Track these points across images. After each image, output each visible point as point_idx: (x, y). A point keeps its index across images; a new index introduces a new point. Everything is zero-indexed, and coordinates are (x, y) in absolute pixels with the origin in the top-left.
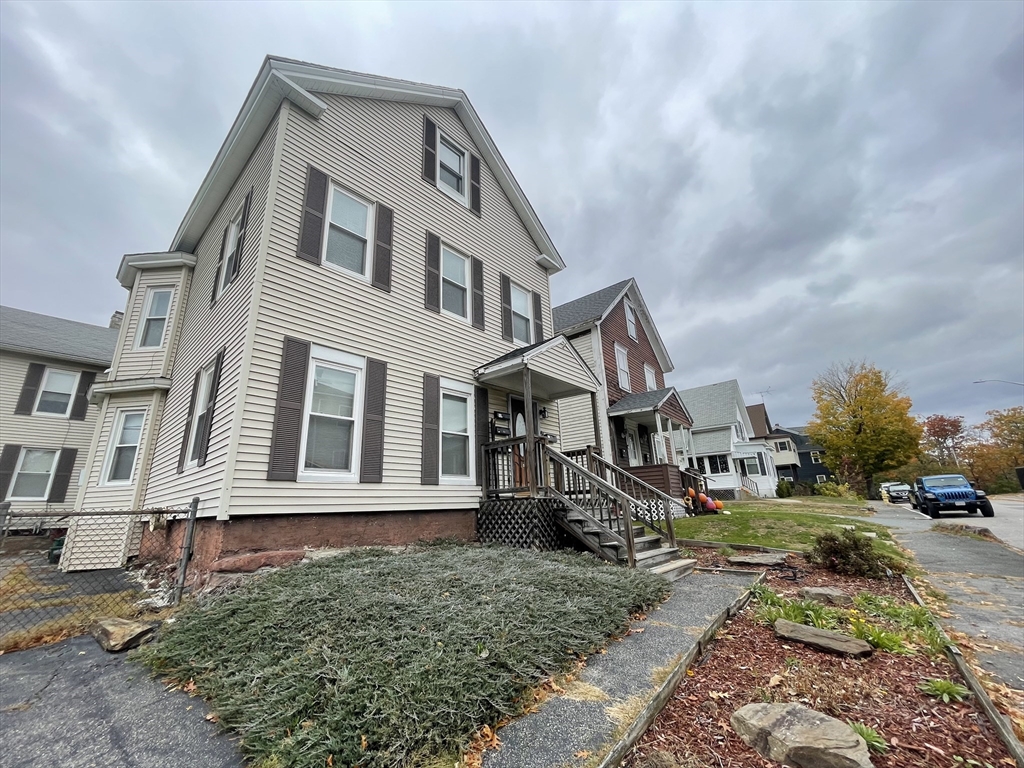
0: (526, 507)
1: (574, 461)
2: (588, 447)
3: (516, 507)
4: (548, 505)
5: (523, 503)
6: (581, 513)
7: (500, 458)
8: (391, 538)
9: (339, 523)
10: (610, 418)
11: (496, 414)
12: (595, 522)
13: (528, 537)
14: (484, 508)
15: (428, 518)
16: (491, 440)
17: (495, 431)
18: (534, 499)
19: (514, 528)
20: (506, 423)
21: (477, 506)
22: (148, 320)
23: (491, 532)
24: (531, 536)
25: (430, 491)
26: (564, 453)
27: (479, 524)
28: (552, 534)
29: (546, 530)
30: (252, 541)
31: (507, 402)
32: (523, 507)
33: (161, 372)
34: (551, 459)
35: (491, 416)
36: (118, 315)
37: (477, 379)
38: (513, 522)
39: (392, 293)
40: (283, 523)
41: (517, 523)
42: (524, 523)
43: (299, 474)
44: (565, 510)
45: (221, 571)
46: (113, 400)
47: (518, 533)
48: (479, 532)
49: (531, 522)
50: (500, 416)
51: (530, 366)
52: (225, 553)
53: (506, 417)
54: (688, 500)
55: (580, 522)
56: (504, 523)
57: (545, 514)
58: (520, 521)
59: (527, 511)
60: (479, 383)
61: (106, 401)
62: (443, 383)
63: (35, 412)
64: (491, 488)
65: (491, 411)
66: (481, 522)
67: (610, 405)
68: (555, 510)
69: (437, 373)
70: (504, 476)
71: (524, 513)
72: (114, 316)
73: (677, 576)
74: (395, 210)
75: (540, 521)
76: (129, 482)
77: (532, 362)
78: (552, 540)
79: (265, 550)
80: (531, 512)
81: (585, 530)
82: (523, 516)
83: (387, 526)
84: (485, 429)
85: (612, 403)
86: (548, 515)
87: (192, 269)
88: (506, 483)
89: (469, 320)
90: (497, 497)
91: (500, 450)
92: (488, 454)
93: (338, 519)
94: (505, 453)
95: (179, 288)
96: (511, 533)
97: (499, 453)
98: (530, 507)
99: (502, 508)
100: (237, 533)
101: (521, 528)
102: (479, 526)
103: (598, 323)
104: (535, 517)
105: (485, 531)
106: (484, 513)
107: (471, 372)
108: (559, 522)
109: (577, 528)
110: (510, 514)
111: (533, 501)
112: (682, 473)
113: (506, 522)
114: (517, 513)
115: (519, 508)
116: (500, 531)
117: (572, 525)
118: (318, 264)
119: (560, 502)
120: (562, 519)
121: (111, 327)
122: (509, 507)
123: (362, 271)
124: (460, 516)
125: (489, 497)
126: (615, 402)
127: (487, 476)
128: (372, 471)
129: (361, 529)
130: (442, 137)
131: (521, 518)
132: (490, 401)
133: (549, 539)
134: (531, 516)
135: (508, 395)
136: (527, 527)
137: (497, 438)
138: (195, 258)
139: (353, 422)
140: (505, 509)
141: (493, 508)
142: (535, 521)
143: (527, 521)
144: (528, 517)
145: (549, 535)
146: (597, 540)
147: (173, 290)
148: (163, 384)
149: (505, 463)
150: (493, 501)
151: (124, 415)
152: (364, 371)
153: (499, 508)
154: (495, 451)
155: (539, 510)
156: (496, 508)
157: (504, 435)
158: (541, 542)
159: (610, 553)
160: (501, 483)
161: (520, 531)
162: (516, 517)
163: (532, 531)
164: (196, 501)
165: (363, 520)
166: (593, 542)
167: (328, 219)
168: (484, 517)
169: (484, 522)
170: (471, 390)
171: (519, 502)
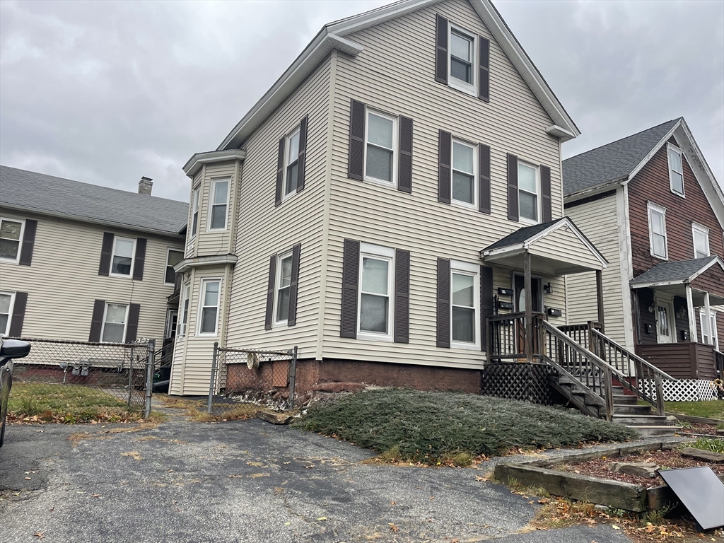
0: (523, 371)
1: (568, 336)
2: (589, 322)
3: (514, 370)
4: (542, 370)
5: (520, 367)
6: (570, 377)
7: (502, 329)
8: (416, 384)
9: (381, 369)
10: (633, 290)
11: (499, 290)
12: (581, 385)
13: (524, 394)
14: (488, 370)
15: (441, 373)
16: (495, 314)
17: (499, 305)
18: (530, 364)
19: (513, 386)
20: (509, 298)
21: (482, 368)
22: (214, 206)
23: (494, 390)
24: (526, 393)
25: (443, 352)
26: (558, 328)
27: (483, 382)
28: (545, 394)
29: (539, 390)
30: (334, 375)
31: (511, 278)
32: (520, 370)
33: (228, 249)
34: (547, 332)
35: (495, 293)
36: (145, 181)
37: (482, 259)
38: (512, 381)
39: (413, 194)
40: (350, 366)
41: (515, 382)
42: (521, 383)
43: (358, 334)
44: (558, 375)
45: (322, 390)
46: (197, 272)
47: (516, 390)
48: (483, 389)
49: (527, 382)
50: (504, 292)
51: (530, 251)
52: (321, 380)
53: (510, 292)
54: (719, 382)
55: (569, 385)
56: (504, 383)
57: (539, 377)
58: (518, 381)
59: (523, 373)
60: (485, 262)
61: (193, 272)
62: (453, 264)
63: (111, 274)
64: (494, 354)
65: (495, 287)
66: (485, 381)
67: (635, 276)
68: (549, 375)
69: (448, 257)
70: (505, 344)
71: (521, 375)
72: (142, 182)
73: (652, 434)
74: (414, 119)
75: (534, 382)
76: (215, 334)
77: (532, 247)
78: (545, 398)
79: (340, 381)
80: (527, 374)
81: (574, 391)
82: (520, 377)
83: (412, 375)
84: (489, 303)
85: (637, 273)
86: (542, 378)
87: (242, 162)
88: (507, 351)
89: (476, 206)
90: (500, 360)
91: (502, 322)
92: (492, 326)
93: (381, 366)
94: (507, 325)
95: (235, 179)
96: (510, 390)
97: (502, 324)
98: (526, 370)
99: (503, 370)
100: (326, 369)
101: (519, 386)
102: (483, 384)
103: (625, 183)
104: (530, 378)
105: (488, 388)
106: (488, 374)
107: (477, 254)
108: (552, 384)
109: (566, 390)
110: (510, 375)
111: (528, 366)
112: (717, 353)
113: (506, 381)
114: (515, 375)
115: (517, 371)
116: (501, 389)
117: (563, 387)
118: (361, 180)
119: (554, 369)
120: (555, 383)
121: (140, 192)
122: (509, 370)
123: (390, 179)
124: (467, 375)
125: (492, 361)
126: (642, 272)
127: (490, 343)
128: (402, 335)
129: (395, 375)
130: (452, 29)
131: (518, 379)
132: (495, 278)
133: (543, 397)
134: (526, 377)
135: (512, 272)
136: (523, 386)
137: (501, 312)
138: (244, 153)
139: (388, 298)
140: (506, 371)
141: (495, 370)
142: (530, 381)
143: (524, 381)
144: (524, 379)
145: (542, 394)
146: (583, 400)
147: (229, 181)
148: (231, 260)
149: (507, 333)
150: (496, 364)
151: (205, 283)
152: (394, 259)
153: (501, 371)
154: (498, 323)
155: (534, 373)
156: (498, 370)
157: (507, 309)
158: (534, 398)
159: (593, 410)
160: (503, 350)
161: (518, 389)
162: (515, 378)
163: (527, 389)
164: (296, 348)
165: (397, 369)
166: (580, 401)
167: (366, 141)
168: (488, 377)
169: (488, 381)
170: (477, 269)
171: (517, 366)
